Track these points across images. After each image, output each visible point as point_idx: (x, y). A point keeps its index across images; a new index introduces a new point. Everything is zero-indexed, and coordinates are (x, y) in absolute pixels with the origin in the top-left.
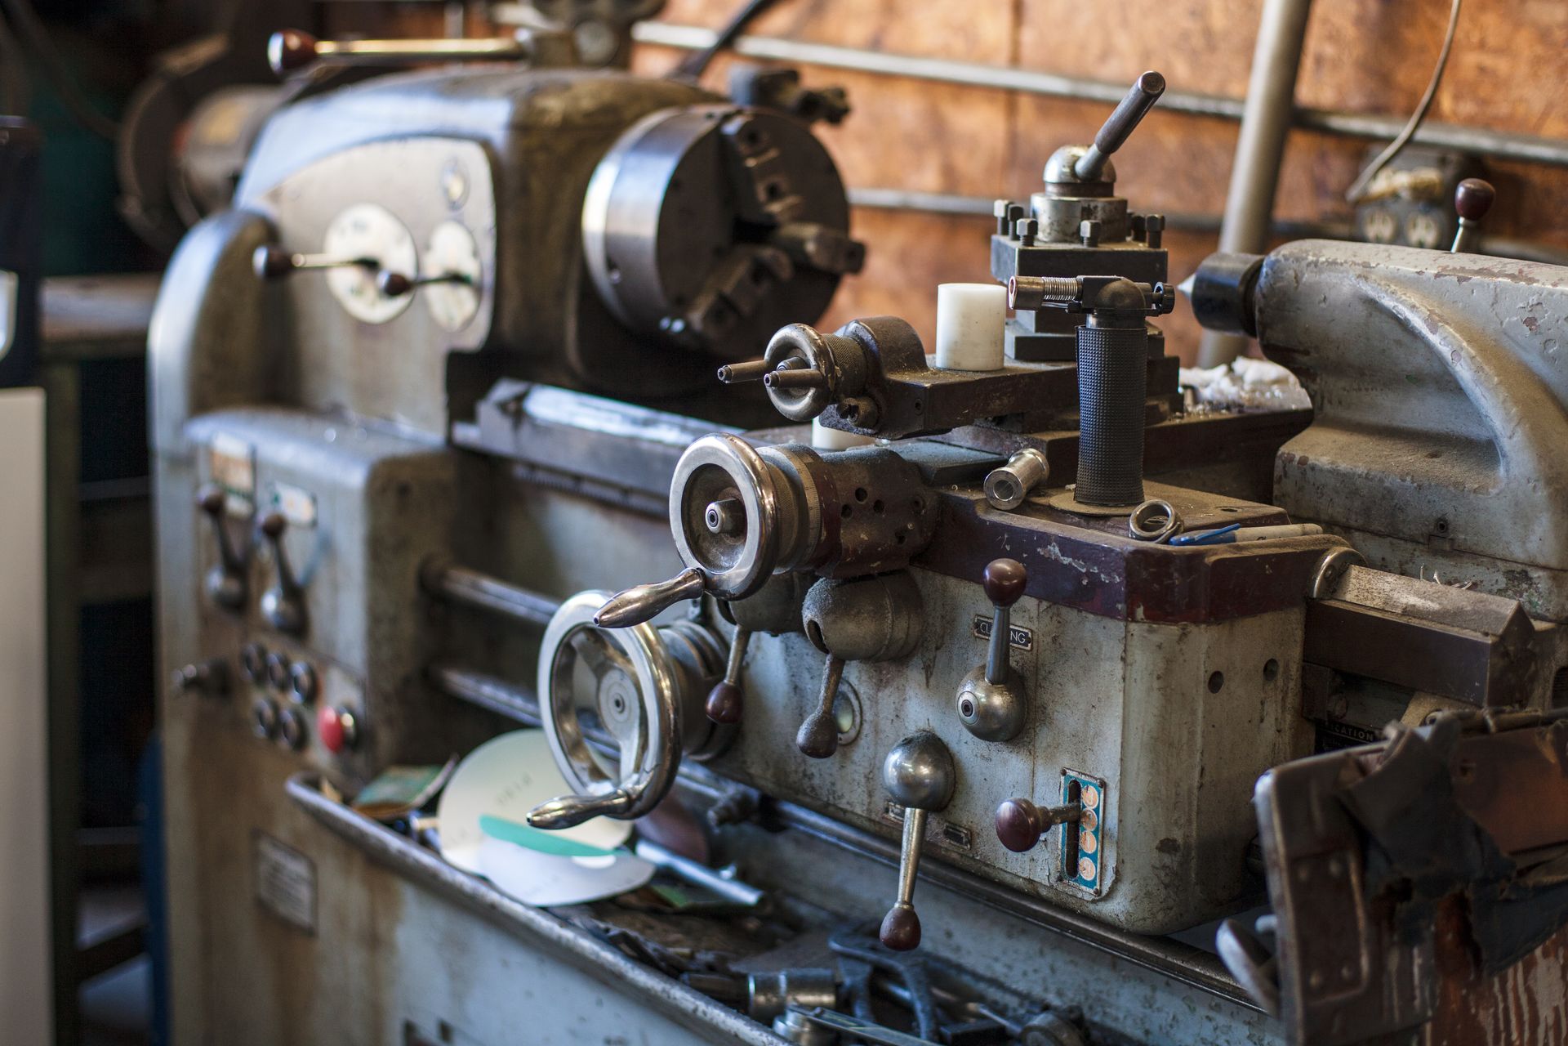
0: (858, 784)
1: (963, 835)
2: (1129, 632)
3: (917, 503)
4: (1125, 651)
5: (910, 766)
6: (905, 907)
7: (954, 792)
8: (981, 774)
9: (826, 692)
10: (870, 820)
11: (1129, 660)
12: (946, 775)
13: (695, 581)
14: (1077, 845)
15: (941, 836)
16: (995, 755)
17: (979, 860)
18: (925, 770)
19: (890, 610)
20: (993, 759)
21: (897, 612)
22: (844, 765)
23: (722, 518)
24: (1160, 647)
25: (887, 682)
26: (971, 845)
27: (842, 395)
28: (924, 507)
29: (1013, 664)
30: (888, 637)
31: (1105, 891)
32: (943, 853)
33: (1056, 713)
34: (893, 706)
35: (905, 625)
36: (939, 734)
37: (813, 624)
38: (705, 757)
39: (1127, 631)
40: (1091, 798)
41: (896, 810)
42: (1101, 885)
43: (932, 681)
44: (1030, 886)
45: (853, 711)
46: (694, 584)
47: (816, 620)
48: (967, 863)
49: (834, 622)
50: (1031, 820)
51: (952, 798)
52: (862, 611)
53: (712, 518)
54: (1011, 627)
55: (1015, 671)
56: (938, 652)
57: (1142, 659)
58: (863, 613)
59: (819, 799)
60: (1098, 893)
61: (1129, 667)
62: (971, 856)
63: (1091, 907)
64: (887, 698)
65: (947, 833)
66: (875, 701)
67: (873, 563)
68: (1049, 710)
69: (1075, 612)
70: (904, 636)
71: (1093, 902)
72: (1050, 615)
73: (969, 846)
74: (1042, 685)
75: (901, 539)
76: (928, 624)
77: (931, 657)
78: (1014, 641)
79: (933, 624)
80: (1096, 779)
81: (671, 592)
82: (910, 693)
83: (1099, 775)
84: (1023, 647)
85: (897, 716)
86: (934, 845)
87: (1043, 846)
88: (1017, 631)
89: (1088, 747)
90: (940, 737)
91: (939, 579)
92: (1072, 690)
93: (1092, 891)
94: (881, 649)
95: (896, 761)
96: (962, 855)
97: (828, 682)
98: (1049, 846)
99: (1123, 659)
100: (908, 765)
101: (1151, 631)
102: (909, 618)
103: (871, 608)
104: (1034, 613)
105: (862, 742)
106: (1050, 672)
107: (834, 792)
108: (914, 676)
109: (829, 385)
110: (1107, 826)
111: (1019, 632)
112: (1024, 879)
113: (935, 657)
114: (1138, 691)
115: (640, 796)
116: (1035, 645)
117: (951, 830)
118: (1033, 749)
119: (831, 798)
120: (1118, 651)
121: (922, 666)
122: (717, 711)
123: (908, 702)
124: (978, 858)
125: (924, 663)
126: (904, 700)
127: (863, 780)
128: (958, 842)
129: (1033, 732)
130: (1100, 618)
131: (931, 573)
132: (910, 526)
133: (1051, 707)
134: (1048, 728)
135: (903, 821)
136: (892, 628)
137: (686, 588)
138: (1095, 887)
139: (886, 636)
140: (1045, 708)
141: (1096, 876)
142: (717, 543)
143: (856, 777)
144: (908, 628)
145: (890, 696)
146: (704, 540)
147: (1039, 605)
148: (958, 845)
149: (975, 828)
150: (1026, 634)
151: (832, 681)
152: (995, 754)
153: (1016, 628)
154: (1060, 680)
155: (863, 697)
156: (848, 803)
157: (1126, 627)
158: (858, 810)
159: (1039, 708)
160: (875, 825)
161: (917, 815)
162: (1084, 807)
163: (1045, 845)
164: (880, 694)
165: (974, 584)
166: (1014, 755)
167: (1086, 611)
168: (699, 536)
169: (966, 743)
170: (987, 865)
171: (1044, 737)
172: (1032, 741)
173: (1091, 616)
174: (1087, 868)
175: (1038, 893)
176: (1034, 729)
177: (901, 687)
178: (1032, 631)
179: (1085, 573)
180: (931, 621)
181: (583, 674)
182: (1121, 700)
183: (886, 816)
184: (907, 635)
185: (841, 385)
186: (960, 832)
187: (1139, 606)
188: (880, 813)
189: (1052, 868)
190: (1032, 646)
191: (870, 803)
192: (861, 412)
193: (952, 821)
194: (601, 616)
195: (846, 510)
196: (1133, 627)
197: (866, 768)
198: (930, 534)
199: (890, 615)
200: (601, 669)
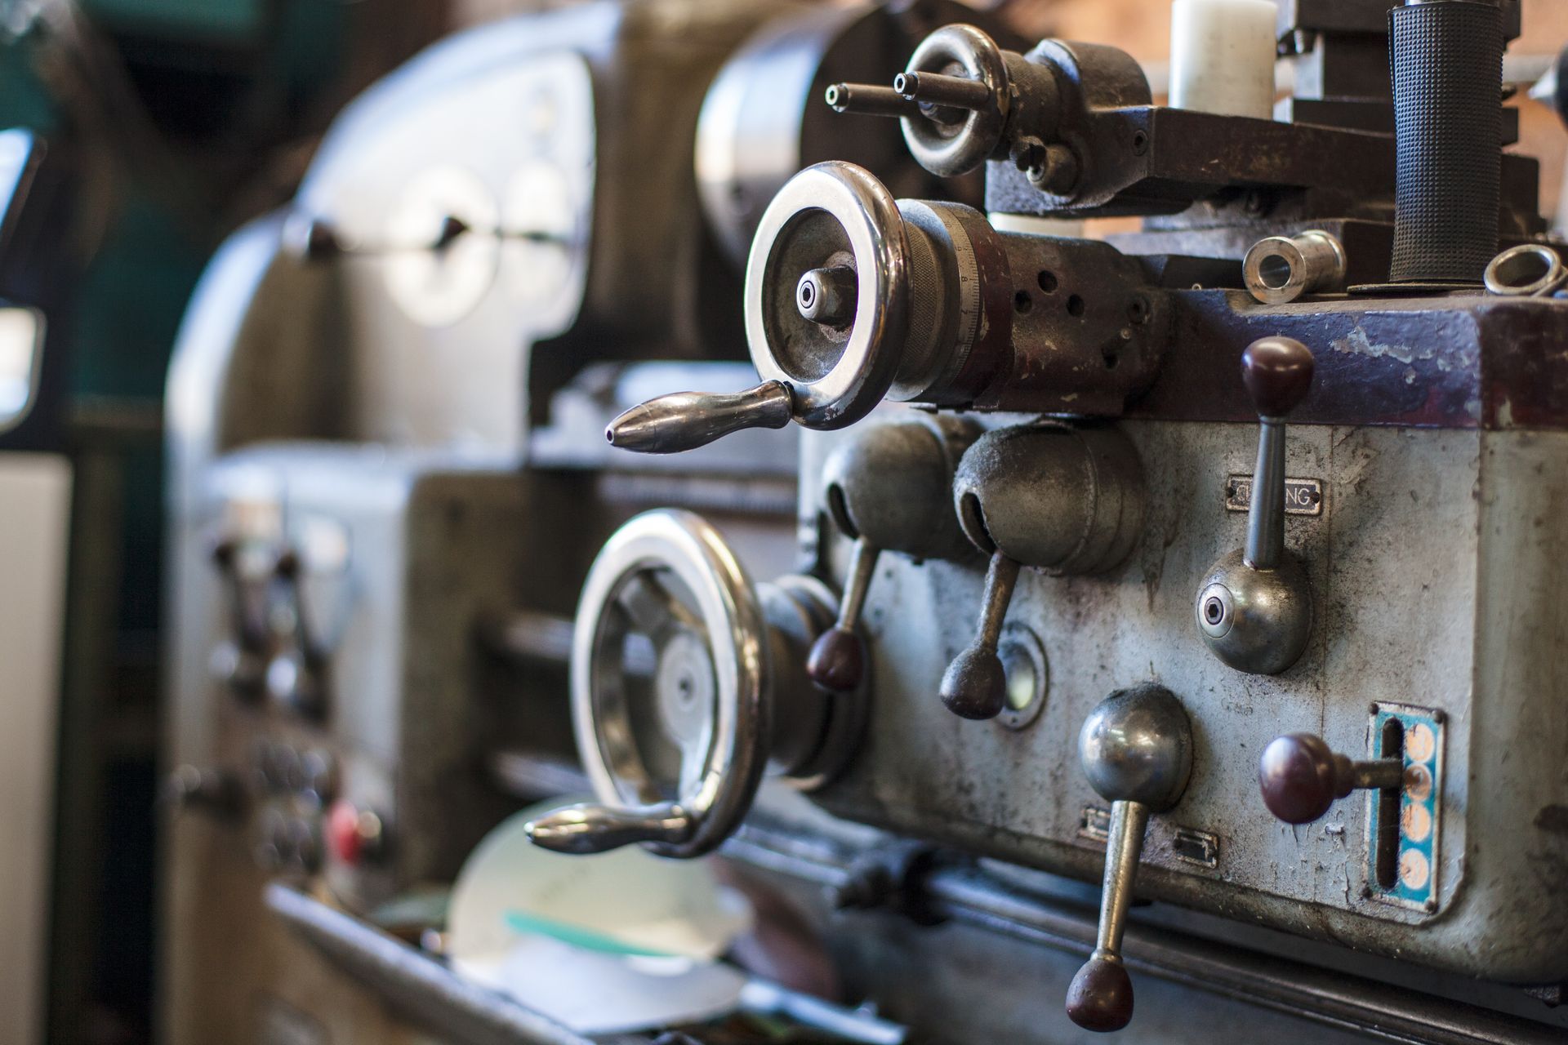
0: (1041, 787)
1: (1205, 844)
2: (1486, 448)
3: (1136, 307)
4: (1480, 480)
5: (1120, 733)
6: (1110, 958)
7: (1191, 777)
8: (1236, 737)
9: (989, 612)
10: (1059, 845)
11: (1488, 495)
12: (1179, 745)
13: (777, 399)
14: (1397, 830)
15: (1170, 853)
16: (1259, 703)
17: (1228, 883)
18: (1145, 740)
19: (1092, 478)
20: (1256, 708)
21: (1103, 480)
22: (1019, 761)
23: (822, 293)
24: (1539, 469)
25: (1088, 615)
26: (1218, 859)
27: (1020, 131)
28: (1147, 312)
29: (1289, 543)
30: (1089, 523)
31: (1445, 903)
32: (1173, 881)
33: (1361, 612)
34: (1096, 652)
35: (1116, 506)
36: (1170, 684)
37: (970, 499)
38: (812, 782)
39: (1484, 446)
40: (1422, 746)
41: (1098, 821)
42: (1438, 894)
43: (1159, 599)
44: (1314, 918)
45: (1035, 671)
46: (776, 403)
47: (974, 490)
48: (1212, 892)
49: (1003, 490)
50: (1321, 768)
51: (1188, 785)
52: (1047, 474)
53: (806, 295)
54: (1288, 482)
55: (1292, 554)
56: (1169, 550)
57: (1508, 492)
58: (1049, 479)
59: (980, 823)
60: (1433, 908)
61: (1487, 509)
62: (1218, 877)
63: (1420, 937)
64: (1087, 640)
65: (1178, 846)
66: (1066, 648)
67: (1065, 396)
68: (1350, 609)
69: (1393, 434)
70: (1114, 524)
71: (1425, 926)
72: (1350, 449)
73: (1214, 862)
74: (1339, 568)
75: (1110, 360)
76: (1153, 507)
77: (1157, 561)
78: (1292, 505)
79: (1160, 506)
80: (1430, 710)
81: (737, 409)
82: (1124, 625)
83: (1435, 703)
84: (1307, 511)
85: (1103, 667)
86: (1160, 870)
87: (1339, 842)
88: (1296, 486)
89: (1416, 659)
90: (1170, 689)
91: (1170, 430)
92: (1389, 566)
93: (1421, 907)
94: (1076, 545)
95: (1098, 727)
96: (1202, 880)
97: (993, 596)
98: (1349, 840)
99: (1477, 495)
100: (1118, 732)
101: (1525, 443)
102: (1123, 494)
103: (1062, 471)
104: (1325, 452)
105: (1049, 719)
106: (1351, 544)
107: (1004, 808)
108: (1131, 596)
109: (999, 105)
110: (1450, 790)
111: (1300, 486)
112: (1306, 904)
113: (1163, 561)
114: (1503, 548)
115: (705, 816)
116: (1327, 505)
117: (1185, 839)
118: (1321, 679)
119: (999, 818)
120: (1469, 483)
121: (1143, 577)
122: (822, 671)
123: (1119, 642)
124: (1229, 880)
125: (1146, 572)
126: (1114, 639)
127: (1048, 780)
128: (1196, 858)
129: (1322, 649)
130: (1436, 434)
131: (1157, 425)
132: (1125, 334)
133: (1352, 603)
134: (1347, 639)
135: (1107, 837)
136: (1096, 508)
137: (763, 407)
138: (1428, 899)
139: (1085, 520)
140: (1343, 606)
141: (1429, 880)
142: (815, 345)
143: (1038, 778)
144: (1121, 512)
145: (1091, 636)
146: (796, 343)
147: (1332, 436)
148: (1196, 862)
149: (1223, 828)
150: (1312, 488)
151: (998, 595)
152: (1258, 699)
153: (1295, 482)
154: (1368, 553)
155: (1050, 646)
156: (1025, 822)
157: (1482, 440)
158: (1041, 831)
159: (1333, 607)
160: (1065, 852)
161: (1131, 811)
162: (1410, 762)
163: (1343, 840)
164: (1077, 637)
165: (1227, 426)
166: (1290, 696)
167: (1412, 427)
168: (789, 337)
169: (1212, 690)
170: (1244, 890)
171: (1343, 657)
172: (1320, 668)
173: (1422, 434)
174: (1415, 869)
175: (1328, 928)
176: (1324, 645)
177: (1109, 618)
178: (1321, 482)
179: (1411, 364)
180: (1157, 502)
181: (637, 648)
182: (1474, 566)
183: (1082, 832)
184: (1120, 523)
185: (1018, 116)
186: (1201, 840)
187: (1502, 402)
188: (1074, 829)
189: (1354, 879)
190: (1321, 508)
191: (1058, 817)
192: (1051, 164)
193: (1188, 825)
194: (616, 429)
195: (1022, 299)
196: (1494, 438)
197: (1052, 760)
198: (1156, 357)
199: (1091, 486)
200: (661, 638)
